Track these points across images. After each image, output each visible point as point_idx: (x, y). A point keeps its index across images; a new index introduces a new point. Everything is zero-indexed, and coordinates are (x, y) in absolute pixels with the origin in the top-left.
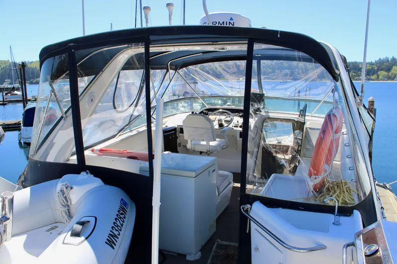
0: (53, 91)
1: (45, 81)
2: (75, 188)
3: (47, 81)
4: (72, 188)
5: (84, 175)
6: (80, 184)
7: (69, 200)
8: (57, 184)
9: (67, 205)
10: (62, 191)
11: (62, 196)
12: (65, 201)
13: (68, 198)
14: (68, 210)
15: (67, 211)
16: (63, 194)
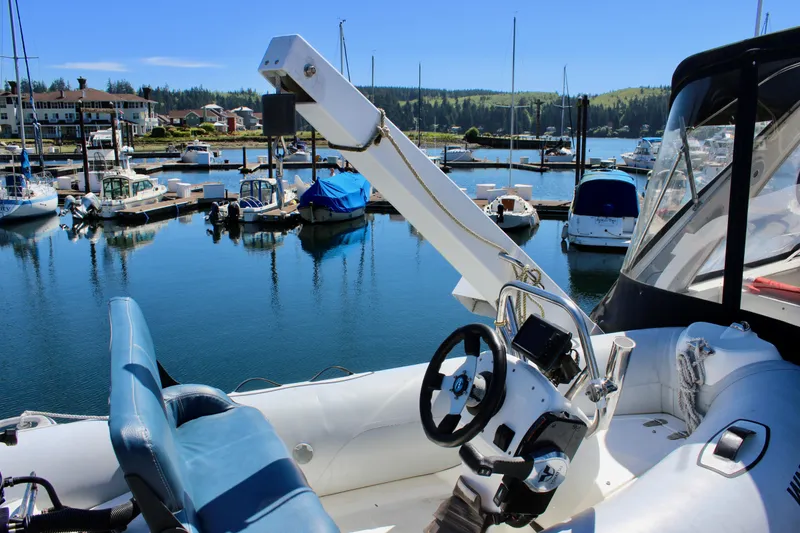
0: (685, 149)
1: (675, 126)
2: (719, 352)
3: (677, 128)
4: (712, 352)
5: (736, 331)
6: (729, 346)
7: (701, 376)
8: (677, 336)
9: (695, 384)
10: (689, 353)
11: (688, 364)
12: (692, 375)
13: (699, 370)
14: (696, 395)
15: (693, 396)
16: (692, 360)
